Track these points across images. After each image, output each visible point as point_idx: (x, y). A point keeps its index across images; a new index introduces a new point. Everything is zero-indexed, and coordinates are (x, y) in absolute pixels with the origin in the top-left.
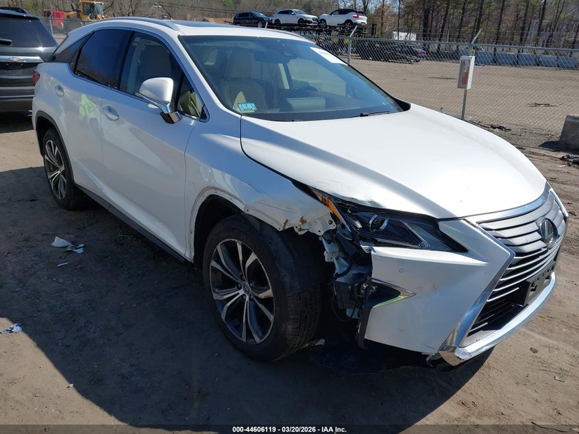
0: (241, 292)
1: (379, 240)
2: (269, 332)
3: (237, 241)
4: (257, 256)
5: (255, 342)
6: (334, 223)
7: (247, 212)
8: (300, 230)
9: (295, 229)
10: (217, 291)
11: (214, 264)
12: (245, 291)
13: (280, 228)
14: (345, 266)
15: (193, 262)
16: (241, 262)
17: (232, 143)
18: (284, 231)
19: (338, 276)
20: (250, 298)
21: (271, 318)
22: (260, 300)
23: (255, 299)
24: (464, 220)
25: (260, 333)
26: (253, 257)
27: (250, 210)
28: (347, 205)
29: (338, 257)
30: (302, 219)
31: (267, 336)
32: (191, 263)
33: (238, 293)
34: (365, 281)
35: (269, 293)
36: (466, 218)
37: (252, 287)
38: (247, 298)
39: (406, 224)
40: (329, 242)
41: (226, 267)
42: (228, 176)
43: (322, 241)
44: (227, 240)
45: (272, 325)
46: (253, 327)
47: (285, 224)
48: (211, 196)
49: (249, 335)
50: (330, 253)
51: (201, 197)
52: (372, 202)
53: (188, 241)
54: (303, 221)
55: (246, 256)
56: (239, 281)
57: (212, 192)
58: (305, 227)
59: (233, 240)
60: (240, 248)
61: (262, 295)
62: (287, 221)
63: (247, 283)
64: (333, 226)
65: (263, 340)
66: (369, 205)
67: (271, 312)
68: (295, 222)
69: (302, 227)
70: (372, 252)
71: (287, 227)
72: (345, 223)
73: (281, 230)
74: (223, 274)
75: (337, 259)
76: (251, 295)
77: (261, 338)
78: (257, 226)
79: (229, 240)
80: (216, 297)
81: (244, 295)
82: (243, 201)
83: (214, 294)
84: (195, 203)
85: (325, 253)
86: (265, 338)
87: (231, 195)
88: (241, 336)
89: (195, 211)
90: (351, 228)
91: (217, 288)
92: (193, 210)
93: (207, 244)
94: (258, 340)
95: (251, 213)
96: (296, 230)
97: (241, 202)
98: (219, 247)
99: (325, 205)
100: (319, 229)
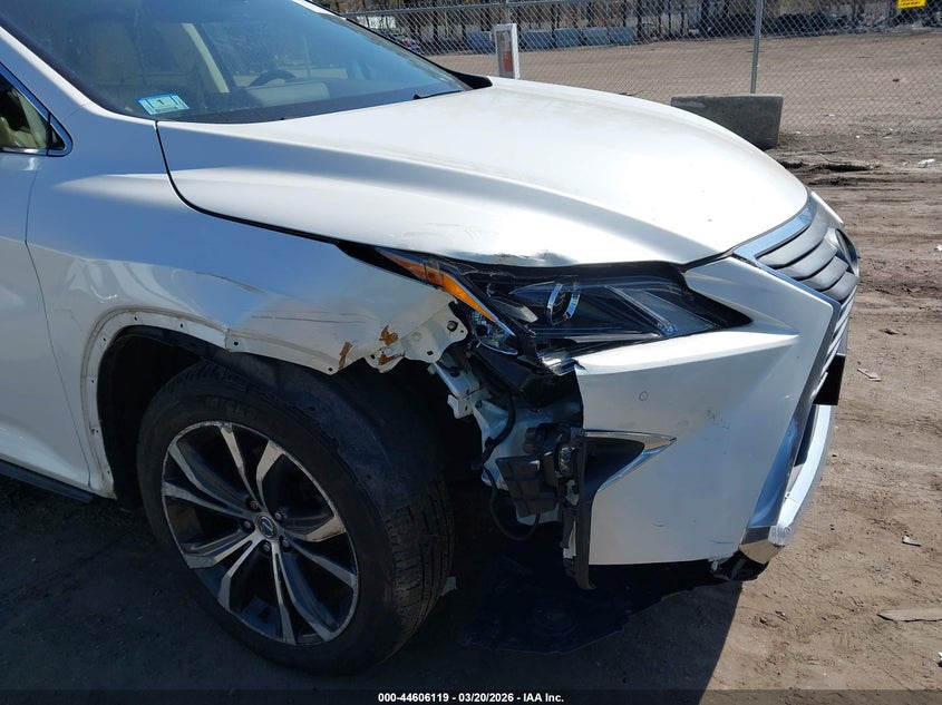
0: (256, 538)
1: (579, 339)
2: (352, 611)
3: (218, 424)
4: (284, 448)
5: (319, 638)
6: (461, 326)
7: (234, 349)
8: (384, 360)
9: (370, 361)
10: (193, 548)
11: (169, 490)
12: (265, 532)
13: (329, 367)
14: (498, 418)
15: (114, 497)
16: (242, 472)
17: (151, 188)
18: (344, 372)
19: (493, 443)
20: (282, 547)
21: (352, 580)
22: (313, 547)
23: (297, 547)
24: (734, 256)
25: (330, 620)
26: (271, 454)
27: (242, 341)
28: (491, 274)
29: (480, 402)
30: (385, 333)
31: (347, 621)
32: (110, 500)
33: (250, 543)
34: (567, 441)
35: (334, 525)
36: (736, 252)
37: (280, 522)
38: (275, 548)
39: (619, 291)
40: (454, 373)
41: (206, 490)
42: (143, 270)
43: (437, 375)
44: (191, 428)
45: (356, 595)
46: (305, 607)
47: (344, 354)
48: (125, 331)
49: (300, 626)
50: (461, 398)
51: (100, 340)
52: (546, 256)
53: (87, 450)
54: (388, 338)
55: (252, 454)
56: (245, 514)
57: (126, 320)
58: (396, 350)
59: (208, 424)
60: (230, 439)
61: (317, 535)
62: (347, 347)
63: (266, 515)
64: (460, 334)
65: (339, 631)
66: (542, 263)
67: (348, 565)
68: (368, 347)
69: (389, 353)
70: (578, 372)
71: (349, 361)
72: (495, 319)
73: (335, 370)
74: (198, 508)
75: (479, 405)
76: (281, 539)
77: (332, 628)
78: (268, 376)
79: (197, 426)
80: (193, 562)
81: (263, 542)
82: (216, 322)
83: (187, 558)
84: (86, 357)
85: (451, 400)
86: (344, 626)
87: (179, 316)
88: (281, 635)
89: (89, 379)
90: (511, 326)
91: (191, 541)
92: (83, 377)
93: (141, 450)
94: (325, 634)
95: (246, 347)
96: (373, 364)
97: (211, 326)
98: (174, 450)
99: (436, 286)
100: (428, 349)
